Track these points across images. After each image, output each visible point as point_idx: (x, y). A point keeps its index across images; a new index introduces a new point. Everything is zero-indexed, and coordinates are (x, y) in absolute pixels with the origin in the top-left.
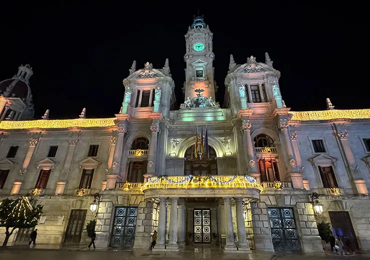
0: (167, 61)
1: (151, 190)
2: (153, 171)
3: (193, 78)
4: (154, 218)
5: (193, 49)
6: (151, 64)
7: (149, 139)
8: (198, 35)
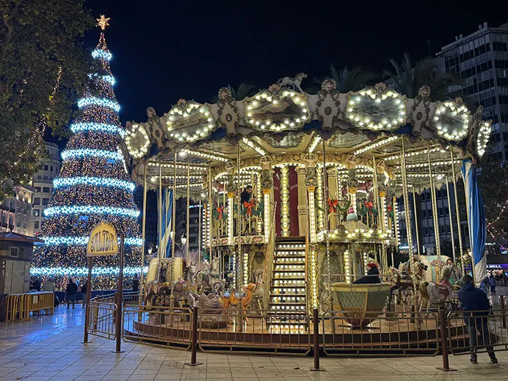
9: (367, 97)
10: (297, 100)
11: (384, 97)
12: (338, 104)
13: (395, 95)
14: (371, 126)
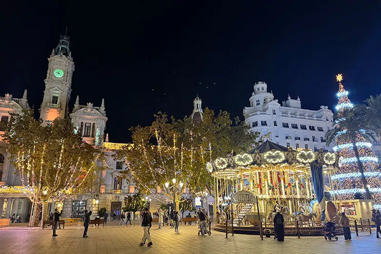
0: (26, 92)
1: (3, 193)
2: (6, 179)
3: (48, 104)
4: (4, 207)
5: (53, 74)
6: (11, 95)
7: (5, 156)
8: (59, 61)
9: (270, 154)
10: (249, 156)
11: (276, 153)
12: (261, 156)
13: (279, 152)
14: (273, 162)
